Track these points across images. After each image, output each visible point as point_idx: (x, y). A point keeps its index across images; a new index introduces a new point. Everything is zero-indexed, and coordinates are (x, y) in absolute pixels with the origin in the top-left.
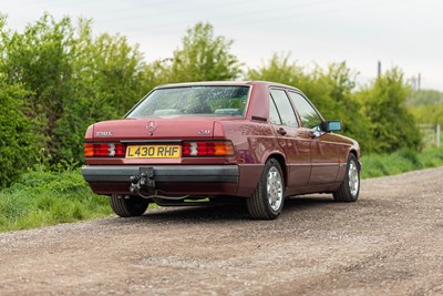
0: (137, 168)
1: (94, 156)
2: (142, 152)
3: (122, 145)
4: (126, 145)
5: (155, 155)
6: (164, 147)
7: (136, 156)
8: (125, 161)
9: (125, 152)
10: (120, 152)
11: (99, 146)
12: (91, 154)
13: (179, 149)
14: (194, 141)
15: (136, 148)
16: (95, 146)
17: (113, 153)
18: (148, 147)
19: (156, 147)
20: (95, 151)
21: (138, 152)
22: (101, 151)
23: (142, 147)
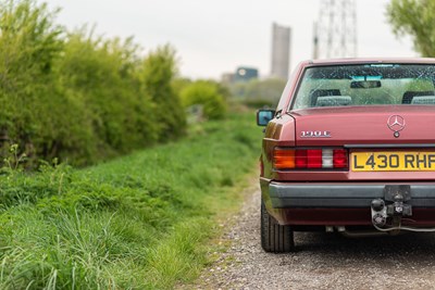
0: (382, 186)
1: (296, 168)
2: (378, 161)
3: (343, 151)
4: (349, 151)
5: (402, 167)
6: (415, 154)
7: (369, 168)
8: (351, 176)
9: (347, 161)
10: (340, 162)
11: (305, 153)
12: (290, 164)
15: (368, 155)
16: (296, 154)
17: (327, 162)
18: (388, 154)
19: (402, 155)
20: (296, 162)
21: (371, 162)
22: (306, 161)
23: (376, 154)
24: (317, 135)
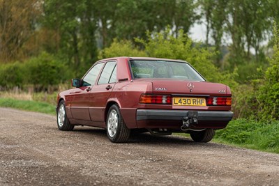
0: (187, 112)
1: (152, 103)
2: (183, 101)
3: (170, 96)
4: (172, 96)
5: (192, 104)
6: (196, 99)
7: (180, 104)
8: (173, 108)
9: (171, 101)
10: (169, 101)
11: (156, 97)
12: (150, 101)
13: (205, 101)
14: (215, 96)
15: (179, 99)
16: (152, 97)
17: (164, 101)
18: (187, 99)
19: (192, 99)
20: (152, 100)
21: (180, 102)
22: (156, 100)
23: (182, 99)
24: (161, 89)
